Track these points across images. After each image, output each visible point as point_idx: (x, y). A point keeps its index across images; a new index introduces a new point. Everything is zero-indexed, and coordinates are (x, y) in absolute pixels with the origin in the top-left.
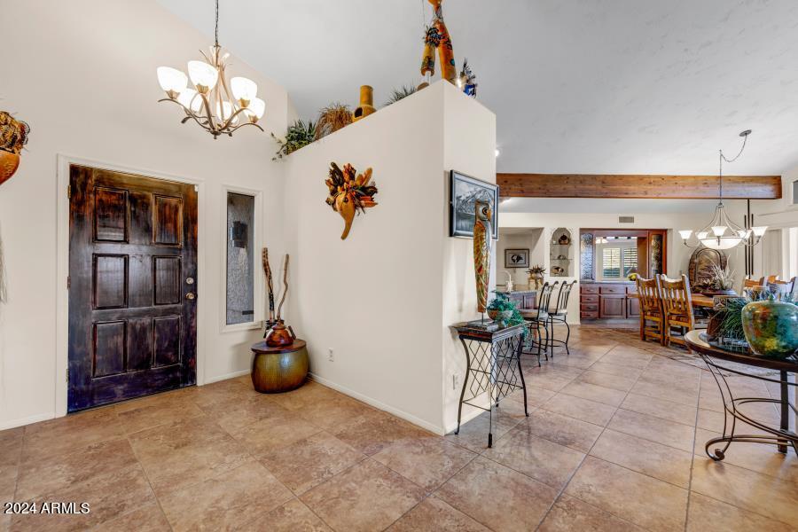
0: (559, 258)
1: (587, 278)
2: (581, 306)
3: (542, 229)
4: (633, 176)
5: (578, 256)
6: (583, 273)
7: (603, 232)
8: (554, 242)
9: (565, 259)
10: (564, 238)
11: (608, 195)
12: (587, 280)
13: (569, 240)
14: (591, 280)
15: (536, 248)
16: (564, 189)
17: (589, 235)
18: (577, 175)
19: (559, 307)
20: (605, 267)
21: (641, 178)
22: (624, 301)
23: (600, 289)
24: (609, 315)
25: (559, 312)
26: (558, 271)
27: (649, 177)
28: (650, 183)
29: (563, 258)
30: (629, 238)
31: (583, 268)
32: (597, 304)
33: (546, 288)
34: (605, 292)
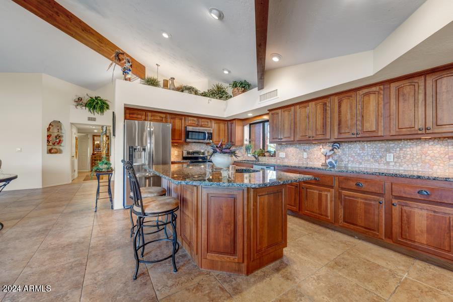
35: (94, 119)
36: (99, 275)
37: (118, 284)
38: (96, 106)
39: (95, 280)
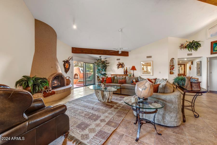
35: (191, 54)
38: (193, 46)
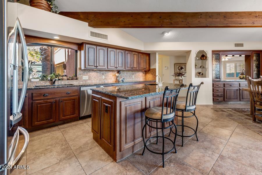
0: (201, 67)
1: (217, 78)
2: (213, 94)
3: (191, 51)
4: (244, 13)
5: (211, 66)
6: (214, 76)
7: (226, 52)
8: (198, 58)
9: (204, 68)
10: (203, 56)
11: (228, 25)
12: (217, 79)
13: (206, 57)
14: (218, 80)
15: (188, 62)
16: (199, 22)
17: (217, 55)
18: (207, 12)
19: (188, 104)
20: (227, 72)
21: (250, 14)
22: (238, 91)
23: (224, 84)
24: (230, 99)
25: (188, 108)
26: (200, 74)
27: (255, 12)
28: (256, 17)
29: (203, 67)
30: (240, 56)
31: (214, 72)
32: (223, 93)
33: (167, 92)
34: (227, 86)
36: (209, 154)
37: (205, 144)
39: (213, 153)
